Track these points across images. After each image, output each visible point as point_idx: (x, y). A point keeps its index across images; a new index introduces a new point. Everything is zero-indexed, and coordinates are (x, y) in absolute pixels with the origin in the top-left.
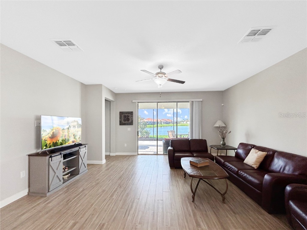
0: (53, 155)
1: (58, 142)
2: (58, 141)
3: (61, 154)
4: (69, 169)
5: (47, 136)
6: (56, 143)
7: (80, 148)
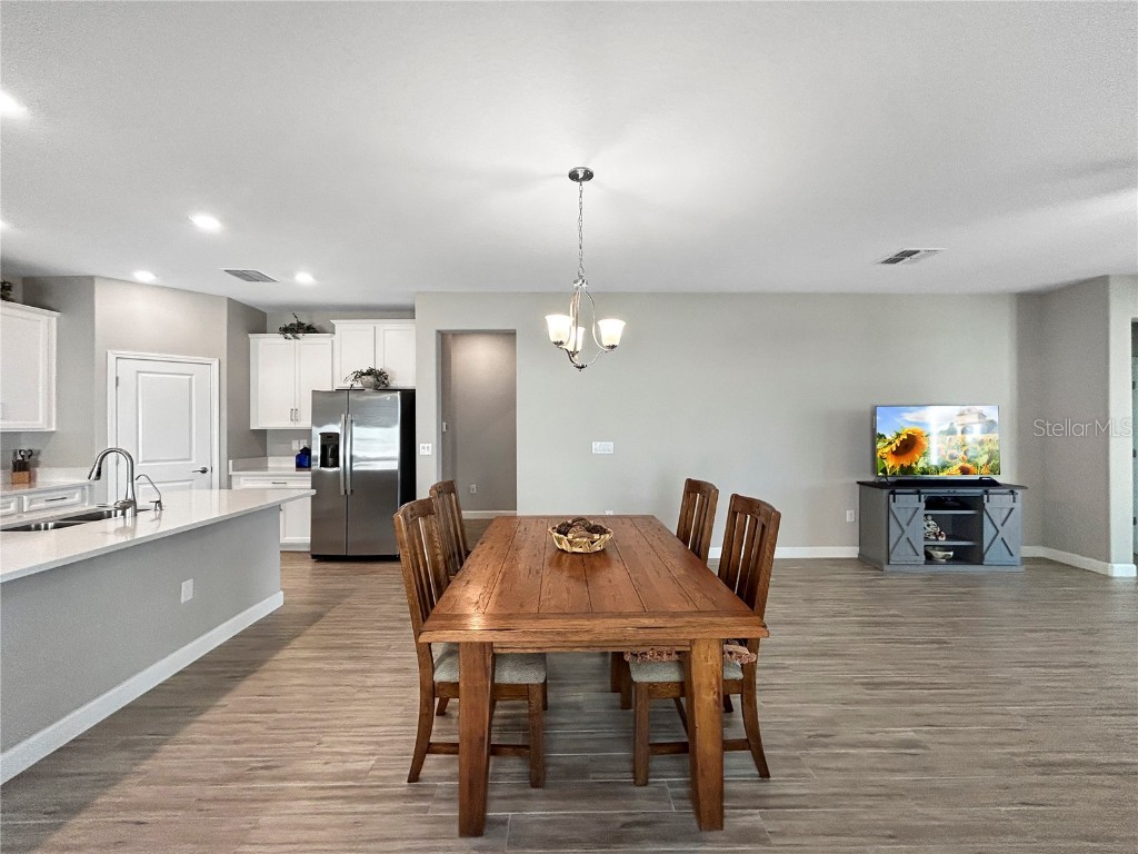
0: (897, 491)
1: (914, 465)
2: (916, 463)
3: (918, 493)
4: (948, 538)
5: (887, 450)
6: (910, 467)
7: (986, 492)
